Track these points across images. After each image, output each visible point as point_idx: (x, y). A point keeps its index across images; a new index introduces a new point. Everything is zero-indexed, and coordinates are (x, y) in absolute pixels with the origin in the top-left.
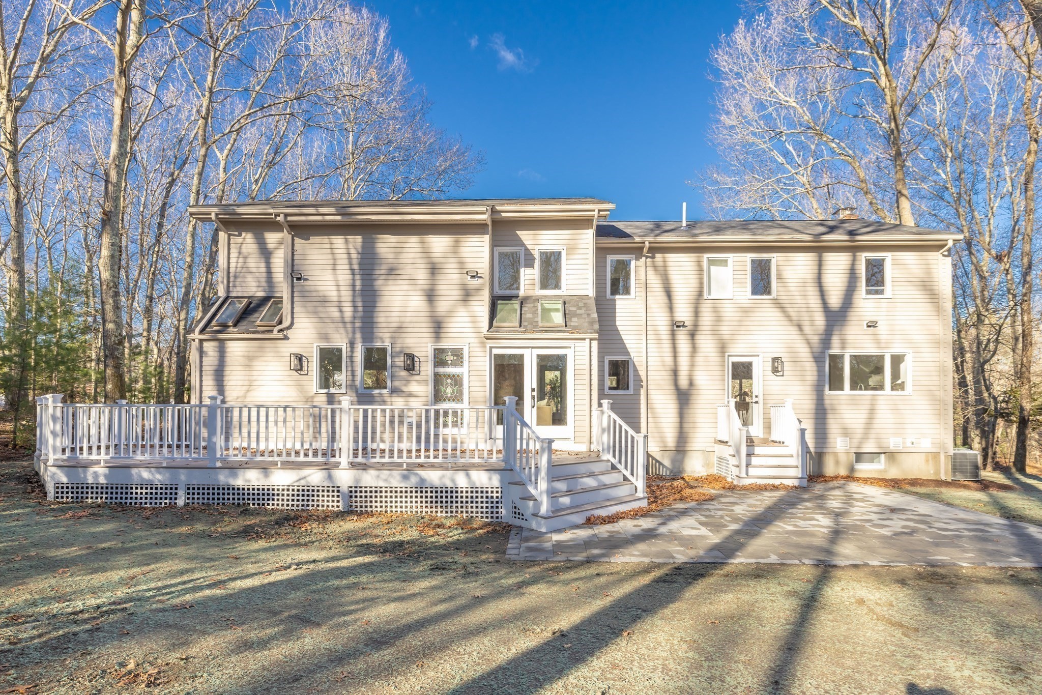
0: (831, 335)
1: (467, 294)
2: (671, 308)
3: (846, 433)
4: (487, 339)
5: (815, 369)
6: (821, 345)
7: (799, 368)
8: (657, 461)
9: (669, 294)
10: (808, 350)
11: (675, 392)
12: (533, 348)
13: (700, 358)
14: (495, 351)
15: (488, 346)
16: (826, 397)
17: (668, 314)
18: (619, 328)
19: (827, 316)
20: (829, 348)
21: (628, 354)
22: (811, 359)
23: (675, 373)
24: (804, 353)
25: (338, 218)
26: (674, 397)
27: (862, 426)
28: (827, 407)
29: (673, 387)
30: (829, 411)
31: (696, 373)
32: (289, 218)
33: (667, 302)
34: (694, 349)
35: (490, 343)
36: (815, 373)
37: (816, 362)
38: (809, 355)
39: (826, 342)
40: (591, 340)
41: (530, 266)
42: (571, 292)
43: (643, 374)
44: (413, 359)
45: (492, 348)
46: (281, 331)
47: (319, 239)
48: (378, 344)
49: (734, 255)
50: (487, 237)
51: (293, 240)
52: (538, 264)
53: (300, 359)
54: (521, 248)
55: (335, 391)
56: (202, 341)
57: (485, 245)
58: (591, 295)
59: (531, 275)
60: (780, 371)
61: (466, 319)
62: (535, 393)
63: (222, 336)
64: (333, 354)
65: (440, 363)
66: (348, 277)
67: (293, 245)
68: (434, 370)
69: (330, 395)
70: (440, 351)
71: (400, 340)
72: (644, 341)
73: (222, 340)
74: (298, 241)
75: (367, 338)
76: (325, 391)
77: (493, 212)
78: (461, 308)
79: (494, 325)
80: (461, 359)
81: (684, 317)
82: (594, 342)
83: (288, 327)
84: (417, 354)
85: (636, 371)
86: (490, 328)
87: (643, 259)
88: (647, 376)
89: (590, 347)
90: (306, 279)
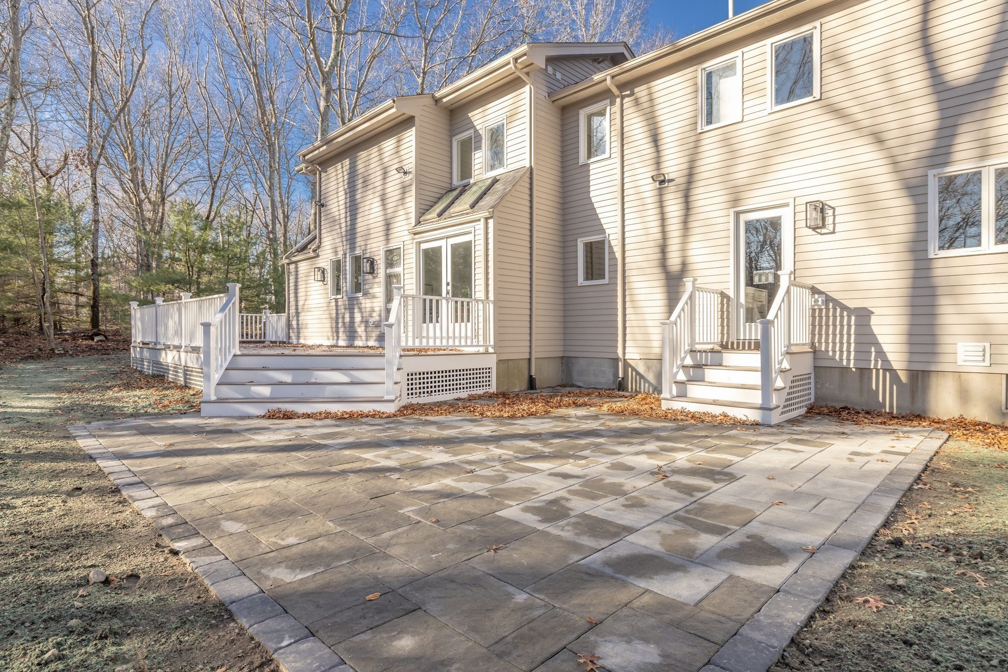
1: (404, 189)
4: (415, 234)
6: (926, 162)
8: (638, 373)
9: (655, 139)
10: (893, 176)
11: (662, 276)
12: (447, 237)
14: (424, 246)
15: (415, 241)
20: (945, 164)
21: (603, 231)
22: (902, 193)
23: (663, 249)
26: (661, 283)
29: (660, 270)
35: (416, 239)
40: (487, 219)
41: (479, 148)
42: (510, 168)
43: (618, 255)
44: (372, 263)
45: (420, 243)
46: (314, 251)
47: (331, 170)
48: (358, 252)
49: (745, 49)
50: (414, 129)
51: (320, 175)
52: (485, 143)
53: (323, 272)
54: (472, 131)
55: (338, 296)
56: (288, 264)
57: (413, 138)
58: (528, 166)
59: (479, 158)
60: (824, 226)
61: (403, 217)
62: (450, 288)
63: (294, 259)
64: (338, 266)
65: (390, 264)
66: (343, 197)
67: (320, 179)
68: (386, 271)
69: (336, 300)
70: (389, 253)
71: (369, 247)
72: (619, 213)
73: (296, 262)
74: (323, 175)
75: (353, 248)
76: (335, 297)
77: (437, 101)
78: (400, 207)
79: (421, 219)
80: (400, 258)
81: (673, 166)
82: (491, 222)
83: (319, 247)
84: (376, 258)
85: (612, 252)
86: (418, 223)
87: (618, 100)
88: (624, 258)
89: (487, 228)
90: (326, 206)
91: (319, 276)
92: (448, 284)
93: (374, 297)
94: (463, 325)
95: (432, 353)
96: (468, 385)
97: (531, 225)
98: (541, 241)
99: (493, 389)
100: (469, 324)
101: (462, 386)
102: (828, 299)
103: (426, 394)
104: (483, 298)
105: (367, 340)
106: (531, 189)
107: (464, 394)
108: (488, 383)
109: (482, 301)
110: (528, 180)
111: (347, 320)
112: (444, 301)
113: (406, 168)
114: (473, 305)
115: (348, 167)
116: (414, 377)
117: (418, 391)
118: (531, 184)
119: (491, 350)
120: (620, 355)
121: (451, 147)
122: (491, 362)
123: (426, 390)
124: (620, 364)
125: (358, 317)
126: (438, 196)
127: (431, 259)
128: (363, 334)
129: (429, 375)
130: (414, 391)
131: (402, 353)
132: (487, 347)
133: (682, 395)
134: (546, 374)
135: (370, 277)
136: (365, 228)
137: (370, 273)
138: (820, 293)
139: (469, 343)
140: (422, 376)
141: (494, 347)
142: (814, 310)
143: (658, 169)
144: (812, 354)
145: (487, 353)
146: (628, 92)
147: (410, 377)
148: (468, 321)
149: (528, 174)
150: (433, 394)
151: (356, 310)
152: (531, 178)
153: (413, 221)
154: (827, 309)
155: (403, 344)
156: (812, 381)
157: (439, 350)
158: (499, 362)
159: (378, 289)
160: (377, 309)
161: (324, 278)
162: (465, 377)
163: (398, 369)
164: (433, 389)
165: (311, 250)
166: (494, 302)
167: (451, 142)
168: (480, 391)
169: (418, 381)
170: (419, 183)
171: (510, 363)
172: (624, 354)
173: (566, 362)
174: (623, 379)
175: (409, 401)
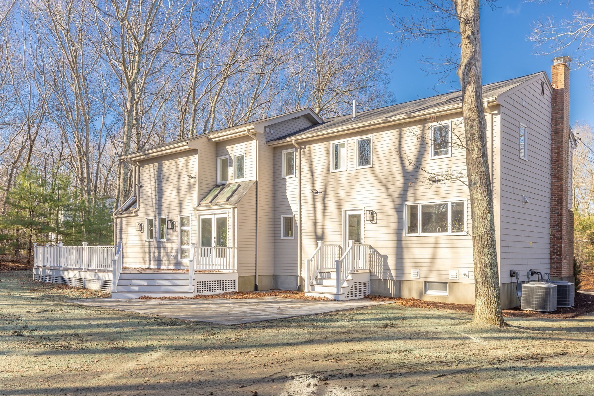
0: (407, 191)
1: (190, 187)
2: (313, 182)
3: (416, 265)
4: (197, 211)
5: (396, 217)
6: (400, 199)
7: (385, 217)
9: (312, 172)
10: (391, 203)
12: (215, 214)
13: (328, 213)
14: (202, 217)
15: (197, 214)
16: (403, 239)
17: (311, 185)
18: (288, 197)
19: (404, 176)
20: (406, 201)
21: (292, 213)
22: (393, 210)
23: (315, 224)
24: (389, 206)
25: (144, 157)
27: (428, 261)
28: (404, 246)
29: (313, 234)
30: (405, 249)
31: (326, 224)
32: (132, 159)
33: (311, 177)
34: (325, 207)
35: (198, 213)
36: (396, 220)
37: (397, 212)
38: (392, 207)
39: (403, 197)
40: (234, 208)
41: (231, 166)
42: (247, 179)
43: (299, 225)
44: (173, 223)
45: (200, 215)
46: (135, 212)
47: (146, 167)
48: (163, 216)
49: (348, 139)
50: (197, 155)
51: (139, 168)
52: (235, 164)
53: (141, 225)
54: (228, 156)
55: (151, 240)
56: (116, 218)
57: (197, 160)
58: (255, 180)
59: (231, 171)
60: (373, 220)
61: (190, 201)
62: (216, 240)
63: (120, 216)
64: (150, 222)
65: (182, 225)
66: (154, 184)
67: (139, 170)
68: (181, 228)
69: (149, 242)
70: (182, 219)
71: (170, 214)
72: (299, 205)
73: (121, 218)
74: (141, 168)
75: (160, 213)
76: (148, 240)
77: (209, 140)
78: (188, 195)
79: (201, 203)
80: (189, 222)
81: (319, 186)
82: (236, 210)
83: (138, 210)
84: (175, 221)
85: (296, 224)
86: (199, 205)
87: (299, 150)
88: (301, 227)
89: (234, 213)
90: (143, 187)
91: (138, 227)
92: (215, 238)
93: (173, 242)
94: (222, 259)
95: (207, 273)
96: (225, 288)
97: (256, 209)
98: (262, 217)
99: (237, 290)
100: (225, 259)
101: (221, 288)
102: (375, 251)
103: (205, 291)
104: (232, 246)
105: (168, 265)
106: (257, 192)
107: (222, 292)
108: (234, 287)
109: (231, 248)
110: (255, 187)
111: (156, 254)
112: (213, 249)
113: (192, 175)
114: (227, 250)
115: (157, 167)
116: (200, 283)
117: (202, 290)
118: (257, 189)
119: (236, 271)
120: (299, 274)
121: (217, 162)
122: (236, 277)
123: (205, 289)
124: (299, 279)
125: (162, 252)
126: (210, 189)
127: (206, 224)
128: (166, 262)
129: (207, 283)
130: (200, 290)
131: (195, 273)
132: (234, 270)
133: (313, 290)
134: (263, 283)
135: (171, 231)
136: (168, 203)
137: (171, 229)
138: (372, 248)
139: (225, 268)
140: (203, 283)
141: (237, 270)
142: (370, 255)
143: (313, 186)
144: (369, 274)
145: (234, 273)
146: (303, 147)
147: (198, 283)
148: (225, 257)
149: (255, 184)
150: (208, 291)
151: (162, 249)
152: (257, 186)
153: (196, 204)
154: (374, 254)
155: (195, 268)
156: (369, 285)
157: (210, 271)
158: (240, 277)
159: (175, 238)
160: (175, 249)
161: (142, 229)
162: (223, 284)
163: (194, 280)
164: (208, 289)
165: (133, 211)
166: (237, 248)
167: (217, 160)
168: (230, 291)
169: (202, 285)
170: (200, 183)
171: (245, 277)
172: (301, 273)
173: (275, 277)
174: (300, 285)
175: (198, 294)
